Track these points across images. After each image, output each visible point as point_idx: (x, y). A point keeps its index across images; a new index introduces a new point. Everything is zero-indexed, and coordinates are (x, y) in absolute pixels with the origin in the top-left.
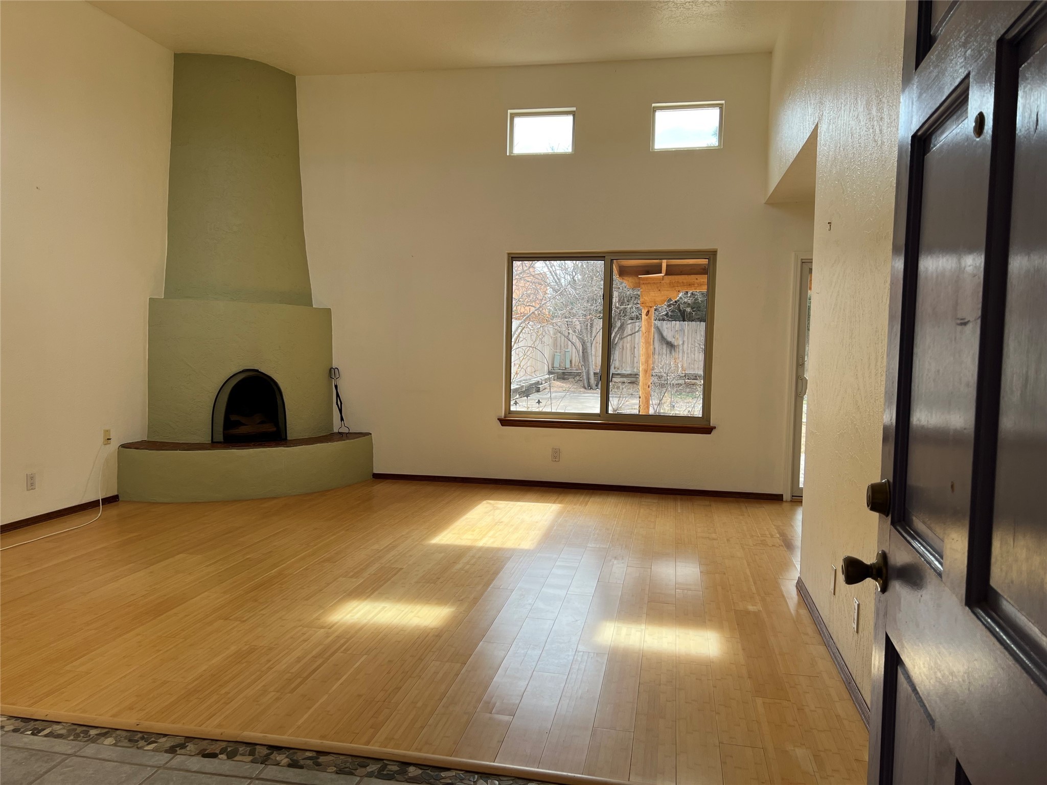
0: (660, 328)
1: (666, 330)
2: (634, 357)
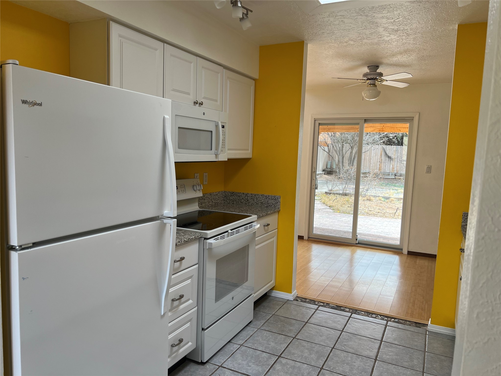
0: (385, 149)
1: (388, 150)
2: (371, 164)
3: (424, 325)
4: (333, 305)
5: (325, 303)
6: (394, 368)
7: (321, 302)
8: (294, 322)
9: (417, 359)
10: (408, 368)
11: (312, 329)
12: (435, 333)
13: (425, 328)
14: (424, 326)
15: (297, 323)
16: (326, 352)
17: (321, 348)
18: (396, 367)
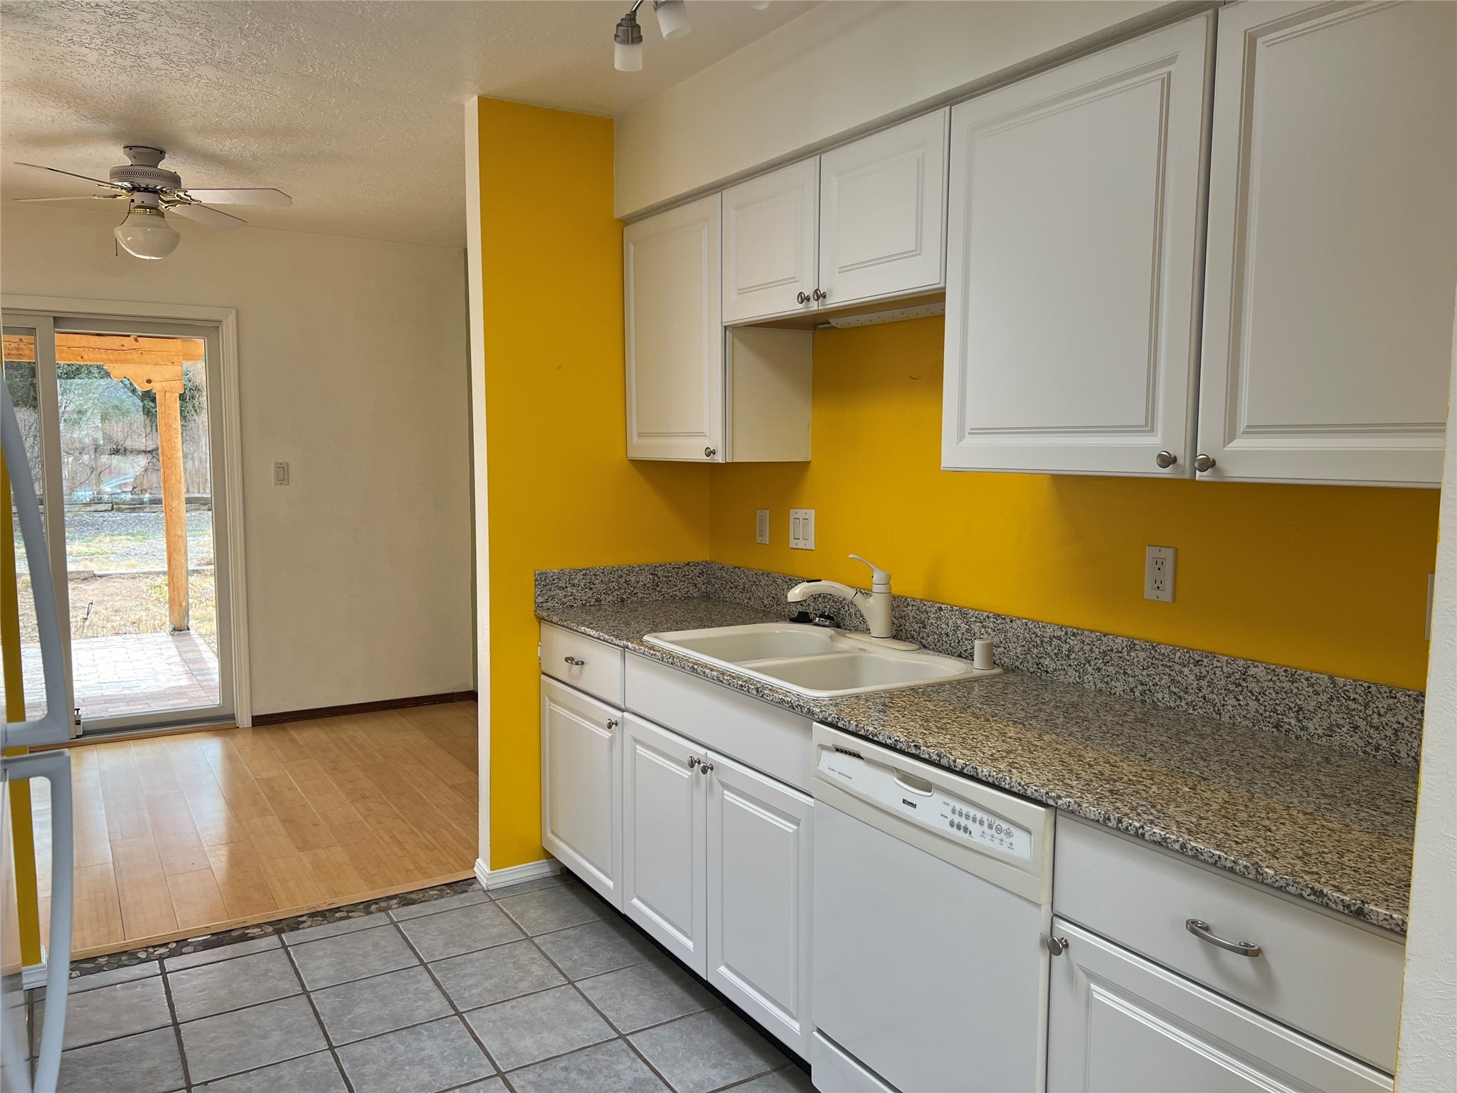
3: (468, 881)
4: (199, 936)
5: (169, 943)
6: (513, 1007)
7: (154, 947)
8: (131, 1044)
9: (534, 963)
10: (538, 992)
11: (216, 1035)
12: (506, 889)
13: (476, 886)
14: (471, 884)
15: (146, 1041)
16: (326, 1068)
17: (301, 1068)
18: (513, 1003)
